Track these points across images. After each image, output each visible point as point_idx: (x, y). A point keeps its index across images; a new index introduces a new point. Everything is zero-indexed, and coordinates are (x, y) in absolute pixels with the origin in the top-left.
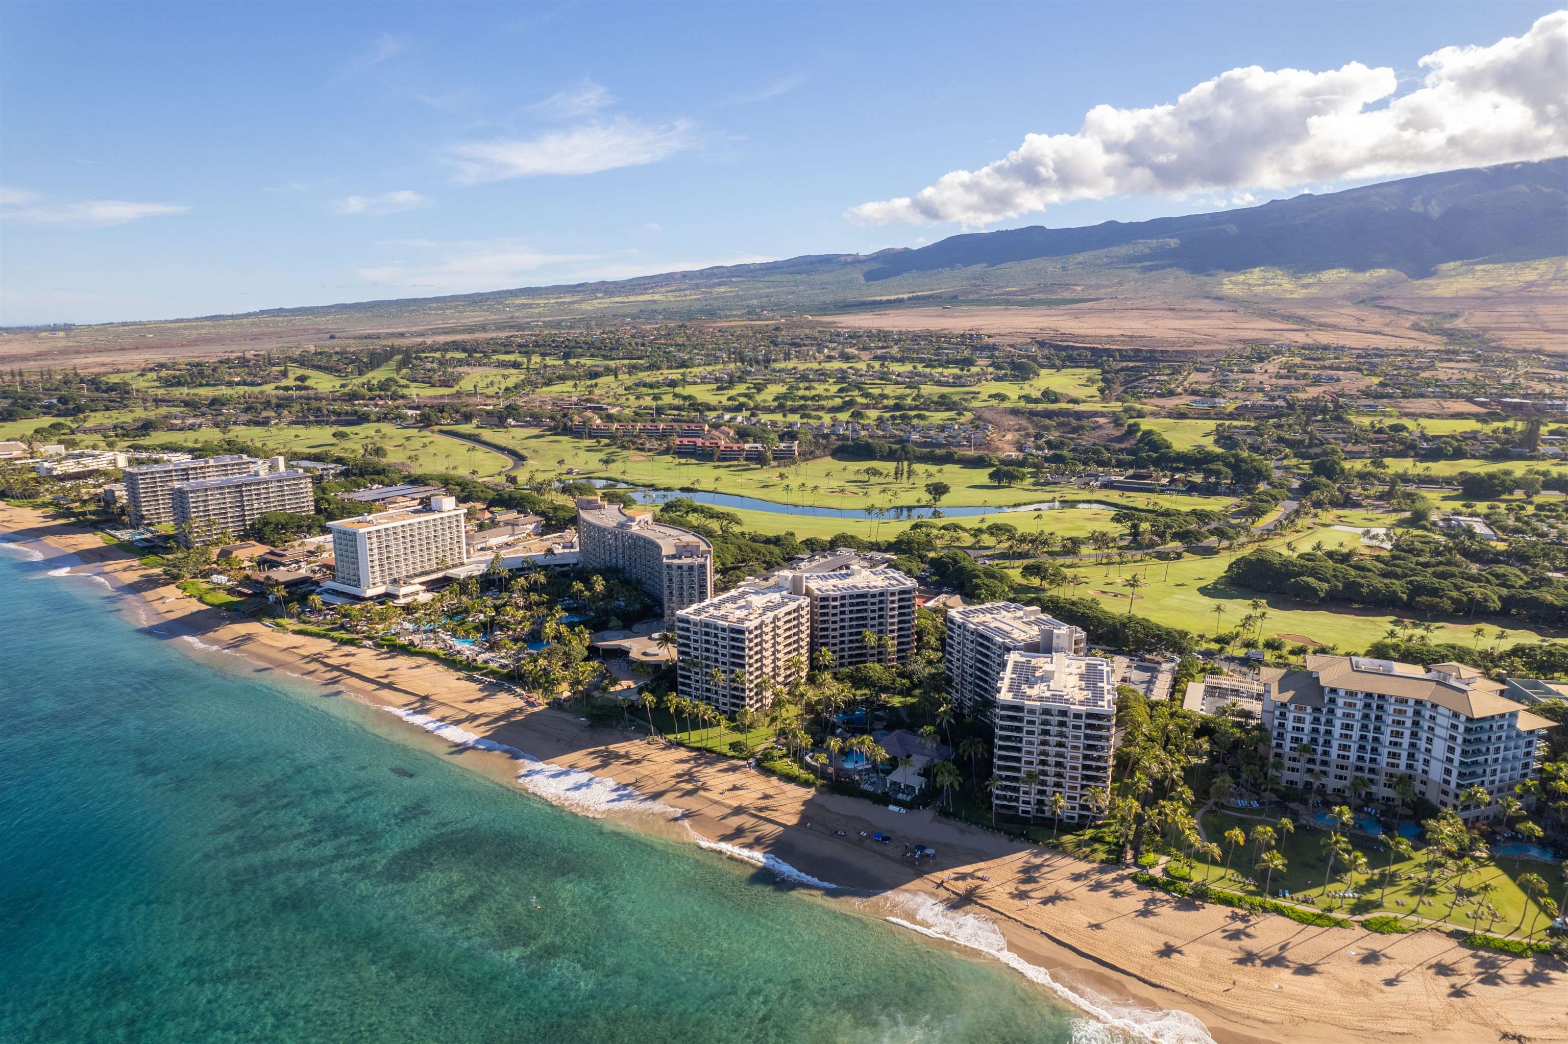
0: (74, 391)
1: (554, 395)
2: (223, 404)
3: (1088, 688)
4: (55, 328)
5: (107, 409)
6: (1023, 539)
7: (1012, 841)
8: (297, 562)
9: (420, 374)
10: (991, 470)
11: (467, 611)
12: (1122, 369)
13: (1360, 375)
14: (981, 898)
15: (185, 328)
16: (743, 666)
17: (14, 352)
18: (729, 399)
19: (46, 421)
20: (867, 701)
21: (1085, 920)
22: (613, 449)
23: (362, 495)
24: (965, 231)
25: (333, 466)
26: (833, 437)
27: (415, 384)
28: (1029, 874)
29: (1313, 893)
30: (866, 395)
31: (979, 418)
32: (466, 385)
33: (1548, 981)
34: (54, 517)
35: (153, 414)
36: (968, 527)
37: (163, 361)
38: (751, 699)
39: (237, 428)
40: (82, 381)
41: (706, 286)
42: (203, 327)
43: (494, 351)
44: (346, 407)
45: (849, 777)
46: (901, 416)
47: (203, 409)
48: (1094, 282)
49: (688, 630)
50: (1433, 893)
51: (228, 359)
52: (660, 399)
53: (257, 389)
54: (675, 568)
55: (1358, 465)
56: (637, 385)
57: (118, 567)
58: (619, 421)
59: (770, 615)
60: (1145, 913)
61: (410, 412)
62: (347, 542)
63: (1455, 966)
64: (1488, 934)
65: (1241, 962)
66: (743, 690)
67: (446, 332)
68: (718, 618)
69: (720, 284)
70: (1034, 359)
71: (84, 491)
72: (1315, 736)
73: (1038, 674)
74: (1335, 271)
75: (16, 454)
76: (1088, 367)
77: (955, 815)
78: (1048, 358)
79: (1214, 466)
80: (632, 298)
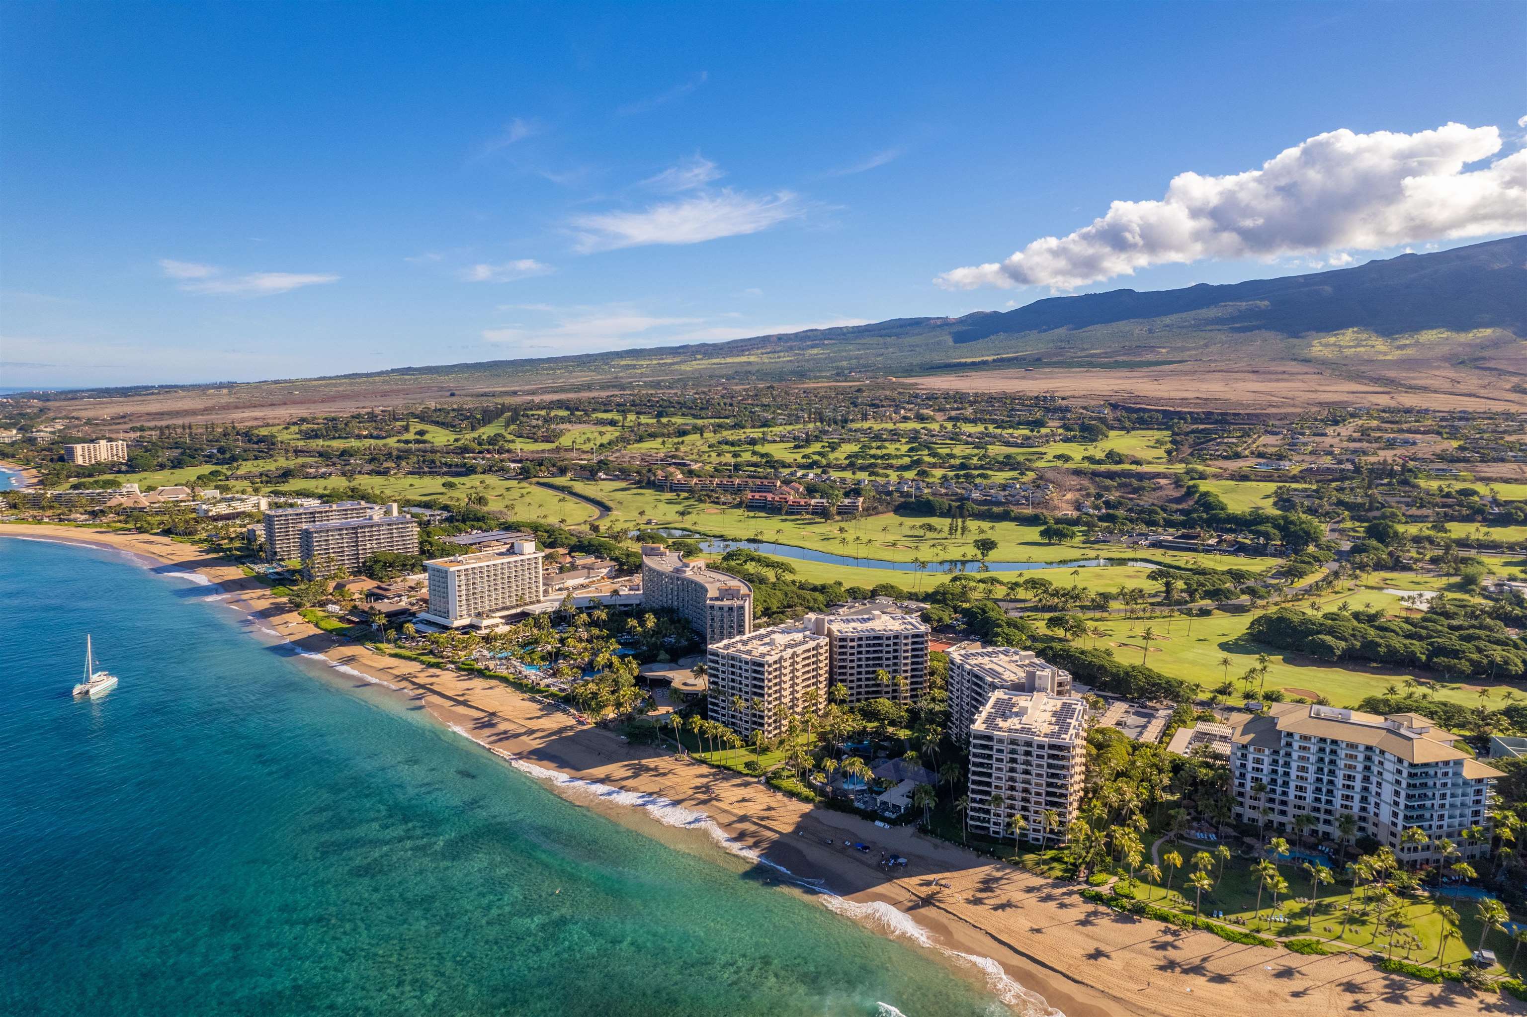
0: (231, 442)
1: (643, 451)
2: (351, 455)
3: (1056, 723)
4: (220, 386)
5: (256, 458)
6: (1056, 594)
7: (979, 856)
8: (400, 596)
9: (525, 431)
10: (1042, 528)
11: (536, 642)
12: (1193, 432)
13: (1439, 438)
14: (939, 901)
15: (326, 386)
16: (762, 695)
17: (186, 407)
18: (803, 457)
19: (207, 469)
20: (876, 733)
21: (1028, 925)
22: (691, 502)
23: (462, 539)
24: (1054, 294)
25: (439, 512)
26: (896, 495)
27: (521, 439)
28: (987, 885)
29: (1246, 916)
30: (934, 455)
31: (1041, 478)
32: (565, 441)
33: (1451, 1004)
34: (208, 552)
35: (292, 463)
36: (1005, 581)
37: (305, 416)
38: (769, 725)
39: (361, 477)
40: (238, 434)
41: (799, 349)
42: (341, 384)
43: (594, 410)
44: (457, 460)
45: (846, 796)
46: (965, 475)
47: (334, 460)
48: (1180, 345)
49: (717, 662)
50: (1364, 923)
51: (359, 415)
52: (739, 456)
53: (381, 442)
54: (716, 609)
55: (1413, 530)
56: (719, 443)
57: (254, 595)
58: (699, 476)
59: (790, 651)
60: (1084, 923)
61: (513, 465)
62: (440, 579)
63: (1364, 986)
64: (1406, 962)
65: (1162, 968)
66: (762, 717)
67: (555, 391)
68: (744, 652)
69: (813, 347)
70: (1103, 420)
71: (232, 530)
72: (1274, 777)
73: (1015, 710)
74: (1435, 332)
75: (181, 497)
76: (1158, 429)
77: (933, 832)
78: (1119, 420)
79: (1262, 528)
80: (729, 360)
